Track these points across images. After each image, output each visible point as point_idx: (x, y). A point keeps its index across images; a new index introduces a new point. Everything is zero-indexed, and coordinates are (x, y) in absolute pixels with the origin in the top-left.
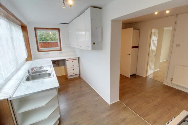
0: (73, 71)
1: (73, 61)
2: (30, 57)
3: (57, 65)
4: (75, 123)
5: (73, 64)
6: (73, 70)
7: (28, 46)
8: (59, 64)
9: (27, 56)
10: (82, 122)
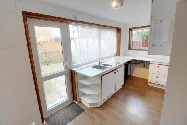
0: (157, 79)
1: (159, 65)
2: (118, 53)
3: (143, 65)
4: (104, 117)
5: (158, 69)
6: (157, 77)
7: (119, 44)
8: (146, 65)
9: (116, 52)
10: (108, 122)
